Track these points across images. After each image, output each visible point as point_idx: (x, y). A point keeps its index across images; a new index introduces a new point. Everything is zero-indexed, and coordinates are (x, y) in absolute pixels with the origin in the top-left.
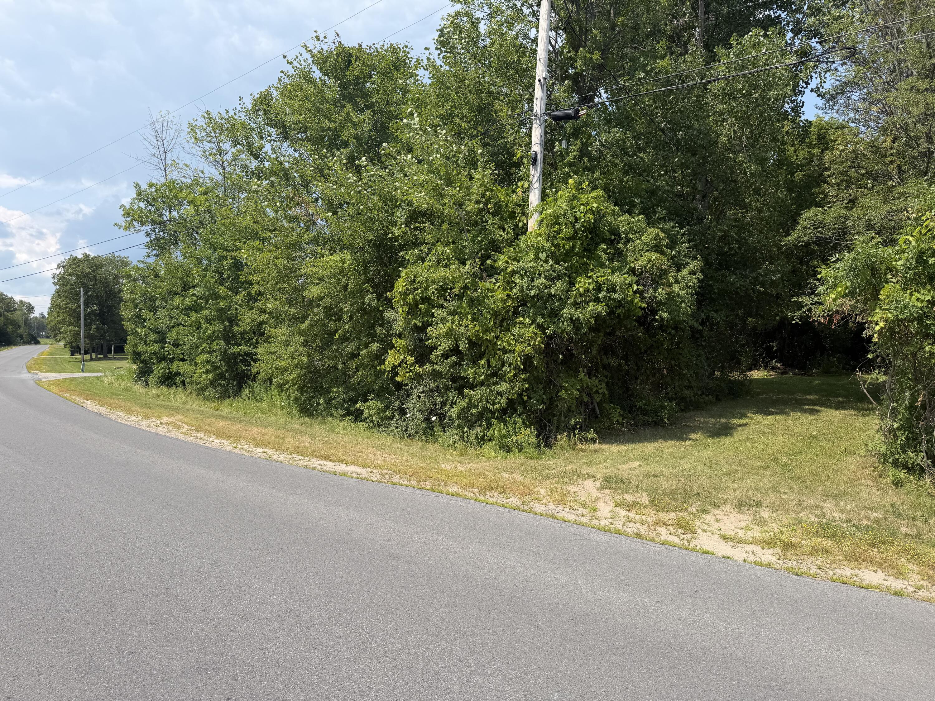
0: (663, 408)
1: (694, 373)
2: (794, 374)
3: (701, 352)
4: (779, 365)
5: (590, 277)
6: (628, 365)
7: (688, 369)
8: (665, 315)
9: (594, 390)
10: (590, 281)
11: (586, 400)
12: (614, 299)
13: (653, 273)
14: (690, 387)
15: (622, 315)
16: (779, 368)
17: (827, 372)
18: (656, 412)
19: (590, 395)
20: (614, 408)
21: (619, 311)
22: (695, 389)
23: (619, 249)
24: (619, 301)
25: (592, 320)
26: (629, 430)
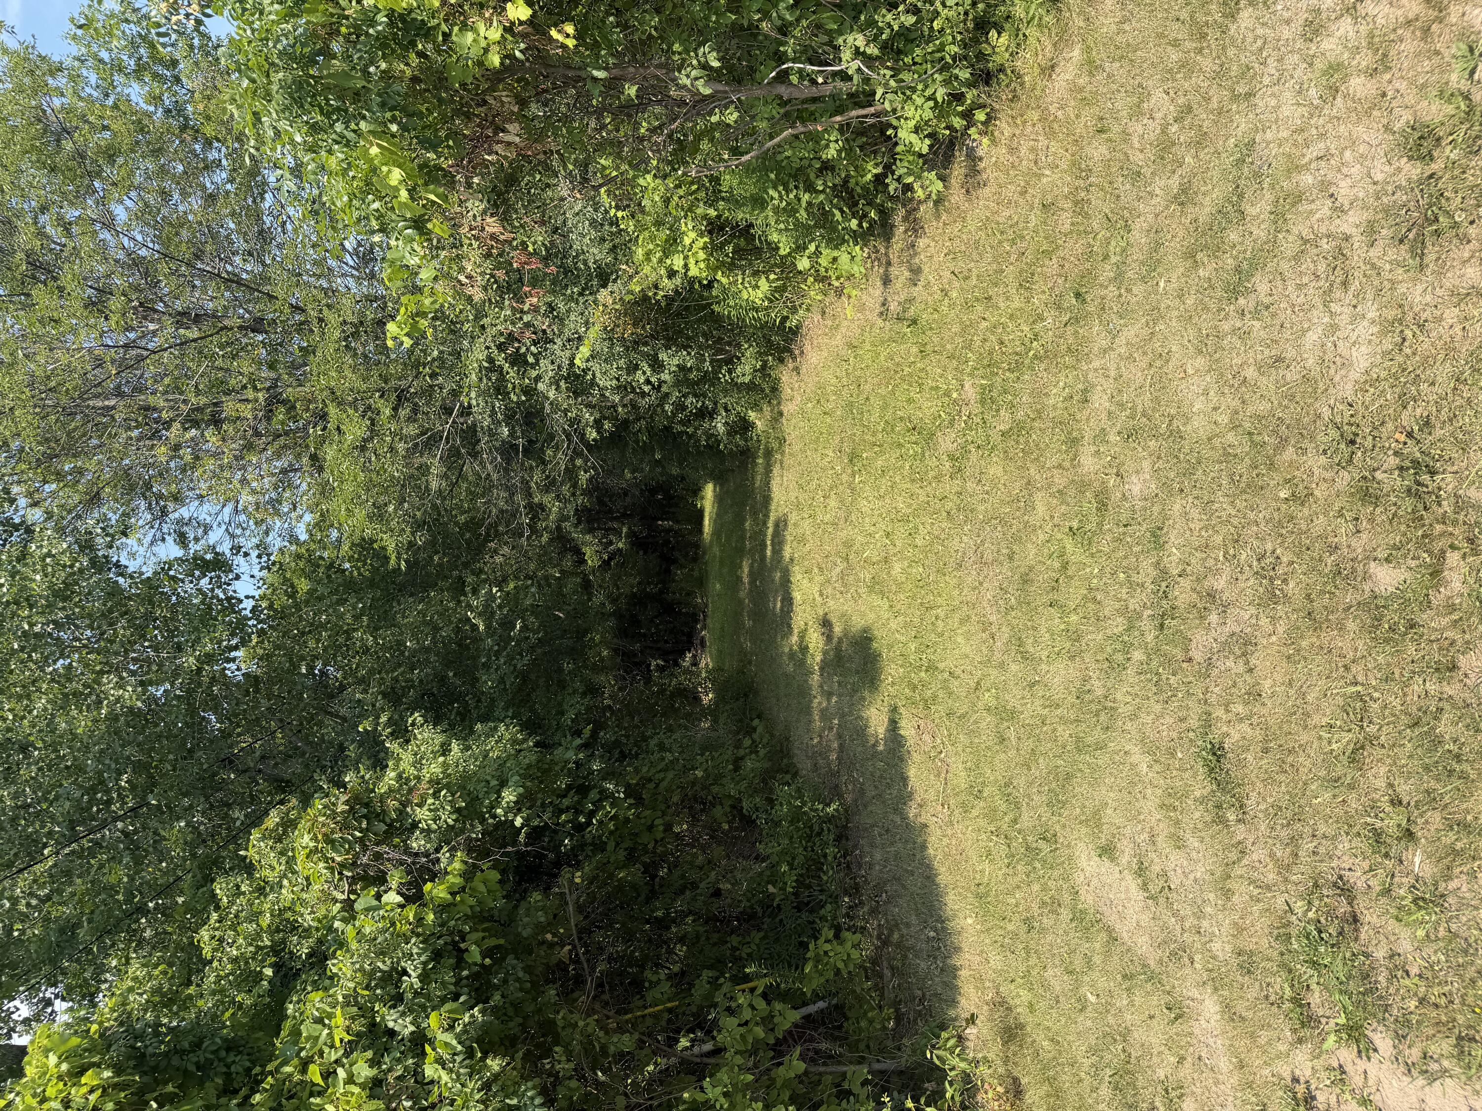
0: (796, 816)
1: (702, 755)
2: (704, 627)
3: (653, 742)
4: (689, 655)
5: (328, 1074)
6: (684, 915)
7: (694, 768)
8: (509, 796)
9: (760, 1032)
10: (341, 1073)
11: (800, 1066)
12: (424, 977)
13: (361, 841)
14: (737, 763)
15: (492, 942)
16: (694, 656)
17: (701, 582)
18: (811, 834)
19: (779, 1049)
20: (817, 960)
21: (474, 953)
22: (741, 752)
23: (310, 955)
24: (437, 956)
25: (495, 1064)
26: (874, 912)
